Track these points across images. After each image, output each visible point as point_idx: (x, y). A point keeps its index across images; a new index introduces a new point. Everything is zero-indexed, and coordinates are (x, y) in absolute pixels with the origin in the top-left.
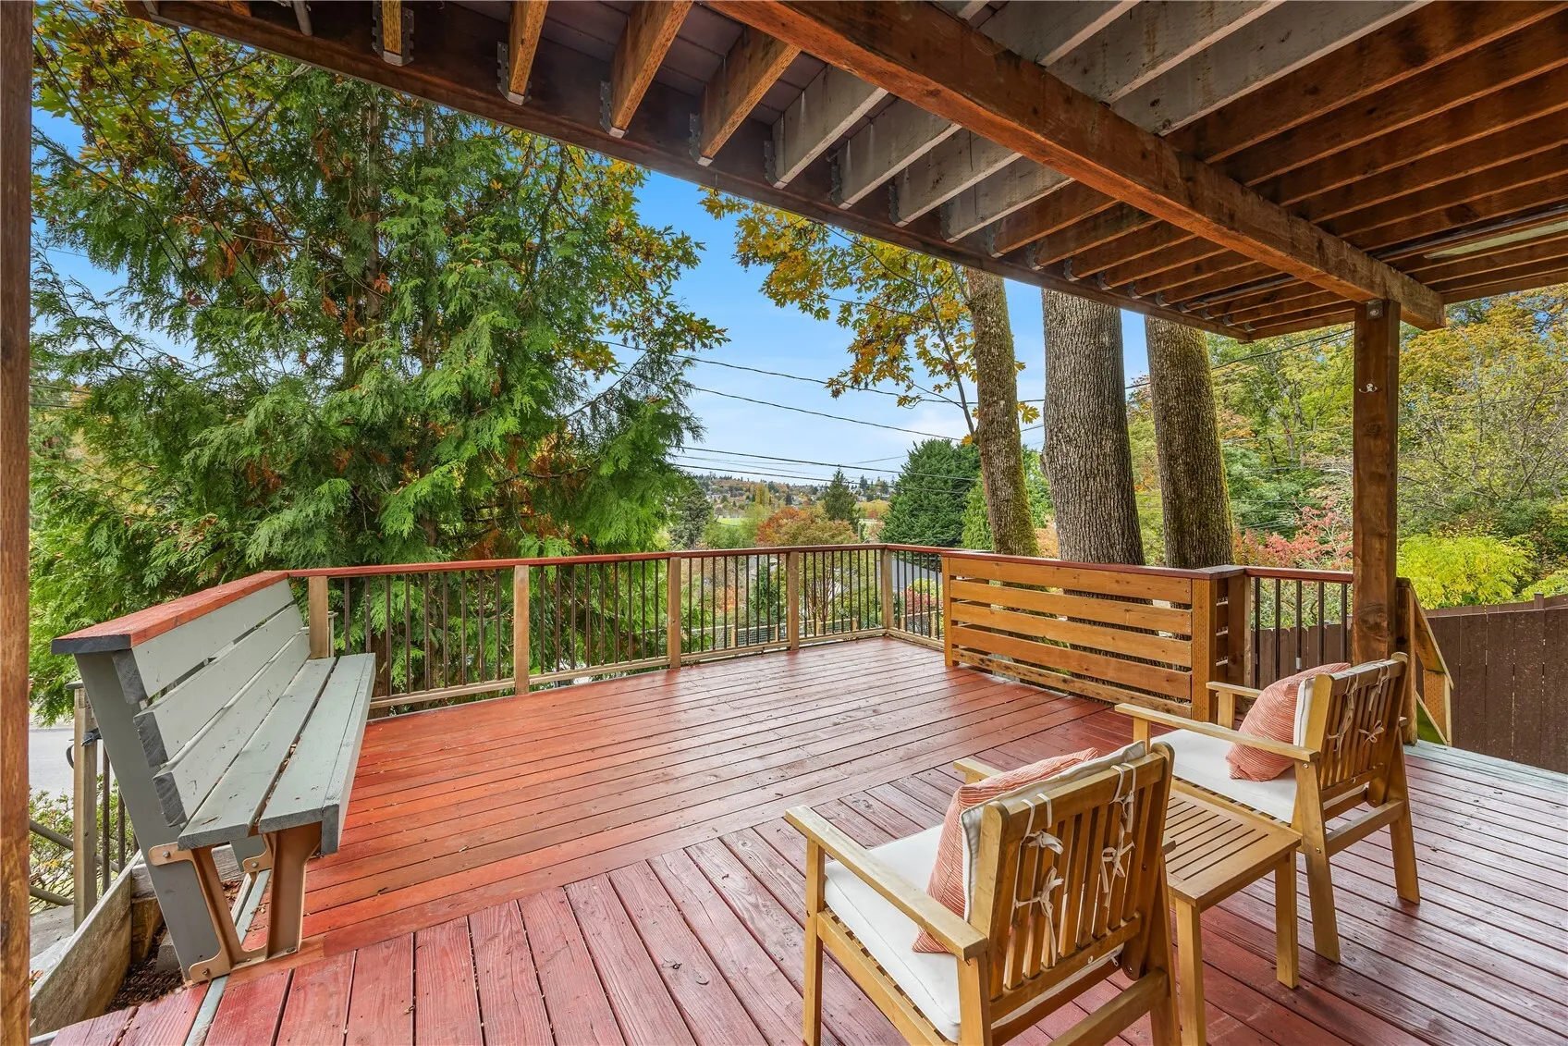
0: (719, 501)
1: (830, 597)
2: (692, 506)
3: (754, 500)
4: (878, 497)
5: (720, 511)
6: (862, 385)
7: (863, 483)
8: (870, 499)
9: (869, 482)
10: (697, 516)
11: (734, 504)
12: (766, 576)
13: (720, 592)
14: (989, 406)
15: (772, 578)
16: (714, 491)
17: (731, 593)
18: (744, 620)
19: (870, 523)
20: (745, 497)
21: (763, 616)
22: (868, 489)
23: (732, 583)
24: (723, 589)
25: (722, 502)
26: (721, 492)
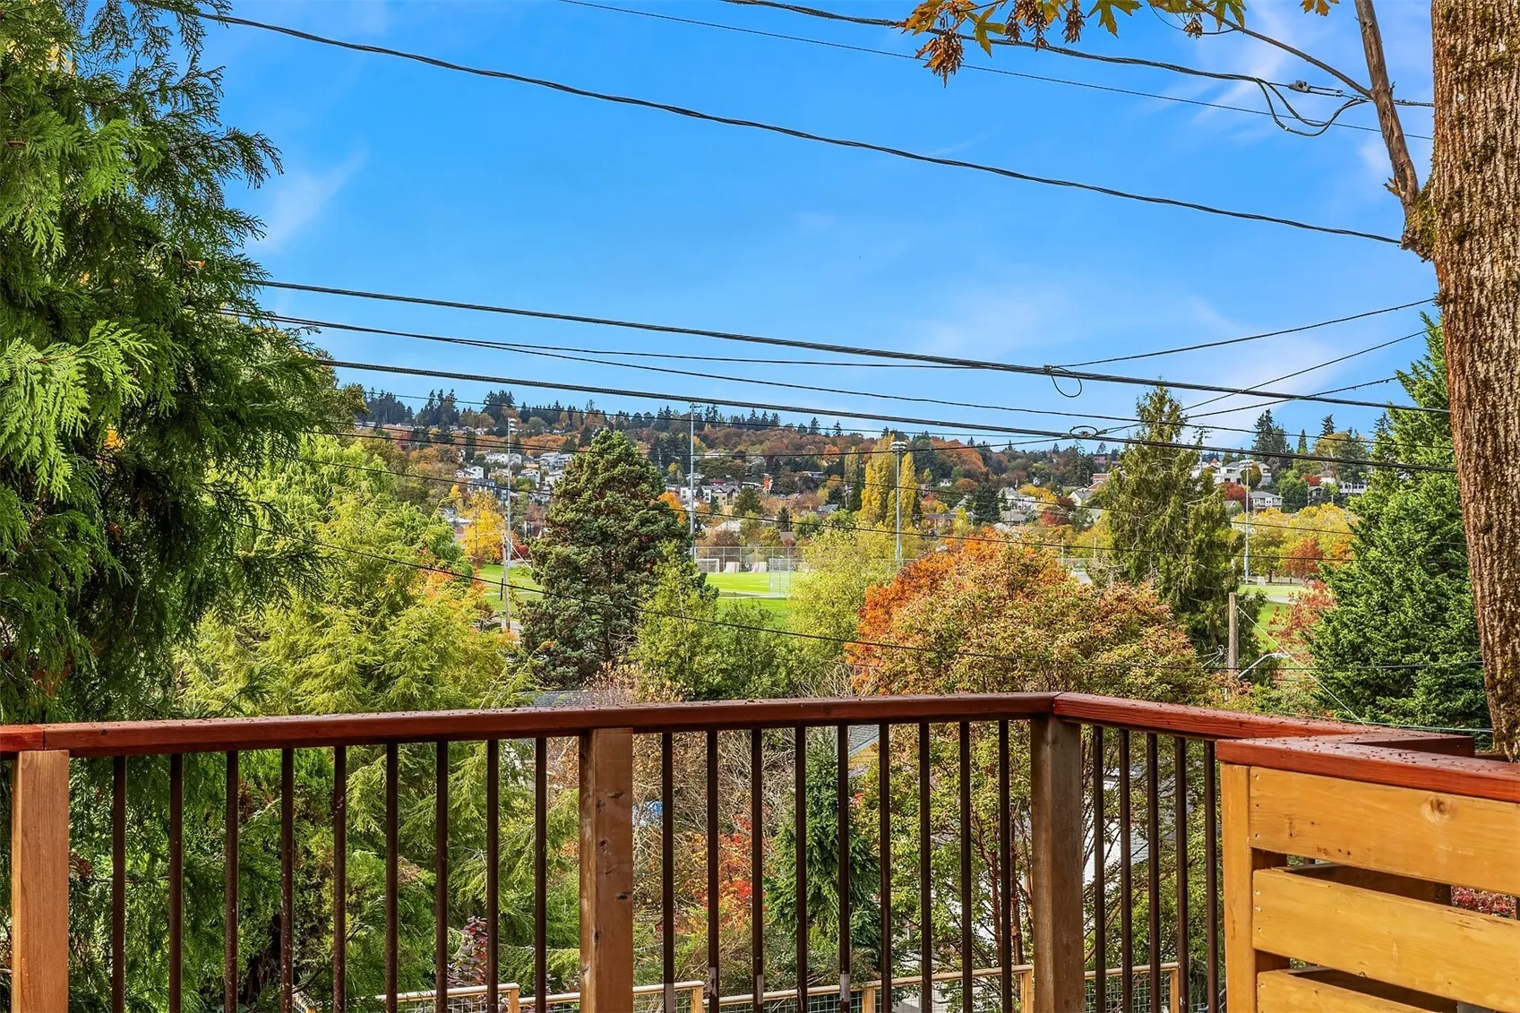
0: (727, 509)
1: (1089, 874)
2: (611, 524)
3: (856, 505)
4: (1325, 496)
5: (729, 548)
6: (1055, 32)
7: (1270, 443)
8: (1295, 500)
9: (1293, 443)
10: (632, 564)
11: (785, 522)
12: (828, 795)
13: (692, 850)
14: (1472, 80)
15: (857, 803)
16: (712, 473)
17: (735, 852)
18: (745, 964)
19: (1283, 593)
20: (823, 493)
21: (823, 948)
22: (1287, 459)
23: (737, 816)
24: (702, 840)
25: (741, 509)
26: (739, 475)
